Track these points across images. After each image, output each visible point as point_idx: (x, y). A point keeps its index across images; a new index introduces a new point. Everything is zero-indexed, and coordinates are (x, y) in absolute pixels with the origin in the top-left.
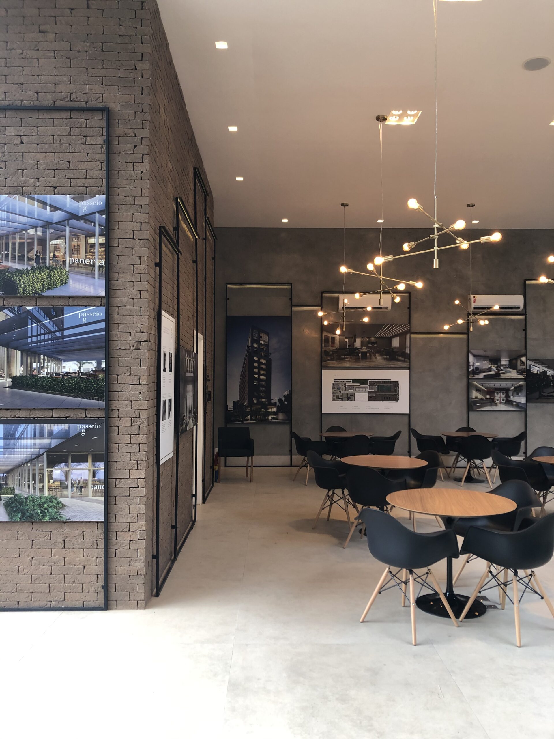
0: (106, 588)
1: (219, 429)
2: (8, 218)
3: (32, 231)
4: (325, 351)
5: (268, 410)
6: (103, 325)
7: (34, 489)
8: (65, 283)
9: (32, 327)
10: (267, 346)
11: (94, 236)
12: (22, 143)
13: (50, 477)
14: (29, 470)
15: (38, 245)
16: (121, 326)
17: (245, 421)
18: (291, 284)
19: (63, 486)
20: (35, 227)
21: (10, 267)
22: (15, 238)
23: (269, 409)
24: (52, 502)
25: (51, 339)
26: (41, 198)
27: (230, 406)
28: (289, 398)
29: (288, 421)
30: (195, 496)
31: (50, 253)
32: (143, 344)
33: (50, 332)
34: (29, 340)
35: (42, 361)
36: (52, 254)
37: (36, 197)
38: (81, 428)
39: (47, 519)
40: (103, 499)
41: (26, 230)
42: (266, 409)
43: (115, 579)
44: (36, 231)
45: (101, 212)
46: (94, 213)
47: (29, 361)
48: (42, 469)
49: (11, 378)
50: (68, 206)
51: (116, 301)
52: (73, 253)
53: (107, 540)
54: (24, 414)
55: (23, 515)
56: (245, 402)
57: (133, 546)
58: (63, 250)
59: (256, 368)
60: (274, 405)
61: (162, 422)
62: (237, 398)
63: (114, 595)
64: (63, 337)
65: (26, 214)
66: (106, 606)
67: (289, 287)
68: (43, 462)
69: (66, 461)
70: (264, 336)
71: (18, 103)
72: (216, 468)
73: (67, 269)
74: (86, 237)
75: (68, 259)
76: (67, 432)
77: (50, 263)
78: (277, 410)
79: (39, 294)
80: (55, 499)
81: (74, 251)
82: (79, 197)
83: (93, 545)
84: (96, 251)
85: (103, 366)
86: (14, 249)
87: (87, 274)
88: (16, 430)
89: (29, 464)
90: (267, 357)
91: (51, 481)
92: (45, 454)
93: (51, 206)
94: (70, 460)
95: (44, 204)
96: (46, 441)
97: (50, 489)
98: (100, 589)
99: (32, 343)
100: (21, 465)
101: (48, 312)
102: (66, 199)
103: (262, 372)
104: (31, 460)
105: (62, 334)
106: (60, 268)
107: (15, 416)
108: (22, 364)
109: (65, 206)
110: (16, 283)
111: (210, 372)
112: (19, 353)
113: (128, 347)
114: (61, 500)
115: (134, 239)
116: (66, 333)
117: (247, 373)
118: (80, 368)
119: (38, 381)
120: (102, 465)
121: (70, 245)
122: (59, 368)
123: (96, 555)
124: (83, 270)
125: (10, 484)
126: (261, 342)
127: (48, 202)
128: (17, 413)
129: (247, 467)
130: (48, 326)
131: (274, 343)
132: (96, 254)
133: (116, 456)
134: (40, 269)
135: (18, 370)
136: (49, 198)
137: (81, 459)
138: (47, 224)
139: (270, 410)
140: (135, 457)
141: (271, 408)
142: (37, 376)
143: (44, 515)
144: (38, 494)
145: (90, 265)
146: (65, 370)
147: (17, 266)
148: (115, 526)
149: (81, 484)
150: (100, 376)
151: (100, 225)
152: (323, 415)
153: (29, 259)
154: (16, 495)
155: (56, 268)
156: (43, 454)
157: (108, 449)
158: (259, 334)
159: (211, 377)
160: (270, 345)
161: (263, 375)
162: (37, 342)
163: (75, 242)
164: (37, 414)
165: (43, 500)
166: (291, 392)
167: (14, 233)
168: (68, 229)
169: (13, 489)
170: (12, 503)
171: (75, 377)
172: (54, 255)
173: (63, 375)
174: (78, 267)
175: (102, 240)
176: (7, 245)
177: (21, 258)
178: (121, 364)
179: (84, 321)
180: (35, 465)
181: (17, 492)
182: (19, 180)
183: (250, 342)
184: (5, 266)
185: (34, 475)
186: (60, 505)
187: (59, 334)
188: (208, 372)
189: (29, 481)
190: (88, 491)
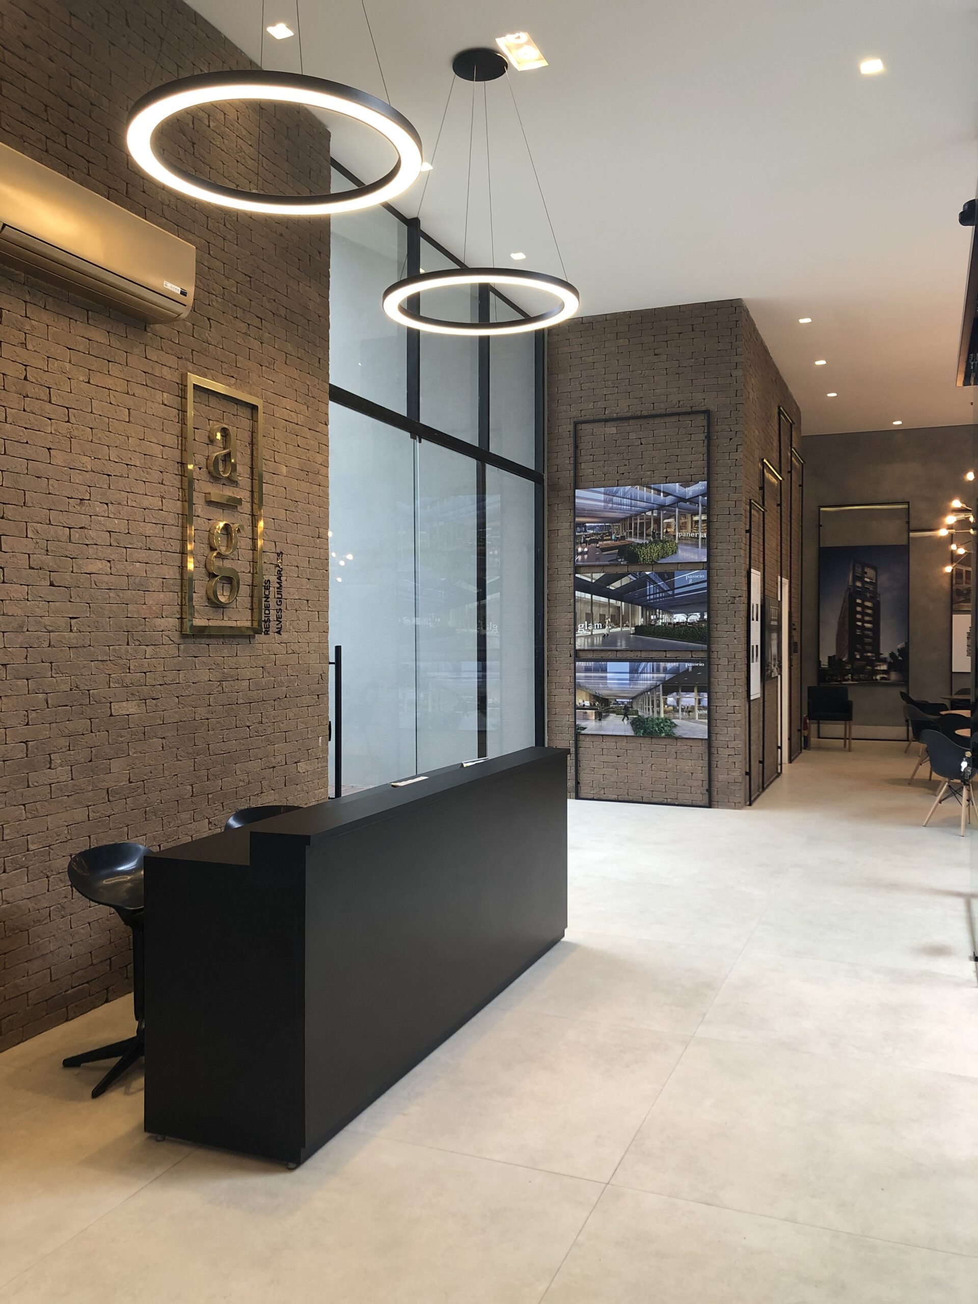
0: (709, 791)
1: (809, 688)
2: (631, 503)
3: (649, 513)
4: (957, 590)
5: (876, 668)
6: (705, 585)
7: (653, 712)
8: (676, 553)
9: (650, 588)
10: (874, 584)
11: (698, 514)
12: (641, 444)
13: (665, 703)
14: (649, 697)
15: (654, 524)
16: (719, 585)
17: (844, 681)
18: (908, 502)
19: (675, 710)
20: (652, 510)
21: (633, 542)
22: (637, 519)
23: (876, 666)
24: (666, 722)
25: (664, 597)
26: (656, 486)
27: (824, 662)
28: (904, 652)
29: (905, 681)
30: (781, 748)
31: (663, 530)
32: (737, 599)
33: (665, 591)
34: (648, 598)
35: (658, 614)
36: (665, 530)
37: (652, 486)
38: (689, 665)
39: (663, 735)
40: (706, 721)
41: (645, 513)
42: (873, 666)
43: (716, 785)
44: (652, 513)
45: (703, 495)
46: (698, 496)
47: (648, 614)
48: (658, 696)
49: (635, 627)
50: (677, 492)
51: (714, 565)
52: (681, 529)
53: (710, 754)
54: (644, 655)
55: (645, 732)
56: (844, 657)
57: (731, 760)
58: (673, 527)
59: (859, 613)
60: (884, 661)
61: (752, 664)
62: (833, 652)
63: (716, 797)
64: (674, 595)
65: (645, 500)
66: (710, 806)
67: (905, 506)
68: (659, 691)
69: (677, 691)
70: (870, 572)
71: (639, 413)
72: (805, 733)
73: (677, 541)
74: (692, 516)
75: (677, 534)
76: (678, 668)
77: (663, 538)
78: (889, 668)
79: (655, 562)
80: (669, 720)
81: (682, 527)
82: (686, 484)
83: (699, 757)
84: (699, 526)
85: (706, 617)
86: (636, 528)
87: (692, 545)
88: (639, 666)
89: (649, 693)
90: (874, 598)
91: (666, 706)
92: (661, 686)
93: (664, 492)
94: (680, 691)
95: (658, 491)
96: (662, 675)
97: (665, 712)
98: (705, 792)
99: (650, 600)
100: (643, 693)
101: (661, 576)
102: (676, 486)
103: (867, 618)
104: (650, 690)
105: (673, 592)
106: (671, 541)
107: (637, 656)
108: (642, 616)
109: (675, 491)
110: (637, 554)
111: (796, 620)
112: (640, 607)
113: (725, 602)
114: (674, 721)
115: (729, 514)
116: (676, 591)
117: (847, 619)
118: (687, 619)
119: (655, 629)
120: (706, 695)
121: (679, 523)
122: (671, 619)
123: (701, 765)
124: (689, 542)
125: (635, 708)
126: (866, 579)
127: (662, 490)
128: (639, 654)
129: (845, 739)
130: (662, 586)
131: (884, 580)
132: (700, 529)
133: (715, 688)
134: (656, 542)
135: (640, 621)
136: (662, 486)
137: (689, 690)
138: (661, 507)
139: (878, 668)
140: (732, 689)
141: (880, 665)
142: (654, 625)
143: (661, 732)
144: (656, 715)
145: (695, 538)
146: (676, 621)
147: (638, 541)
148: (715, 744)
149: (689, 709)
150: (703, 625)
151: (702, 506)
152: (953, 675)
153: (648, 535)
154: (639, 716)
155: (668, 541)
156: (659, 685)
157: (709, 682)
158: (863, 569)
159: (797, 625)
160: (878, 583)
161: (868, 622)
162: (654, 599)
163: (683, 520)
164: (654, 655)
165: (660, 721)
166: (907, 644)
167: (636, 515)
168: (677, 510)
169: (637, 712)
170: (637, 722)
171: (684, 626)
172: (667, 531)
173: (674, 624)
174: (685, 539)
175: (704, 517)
176: (631, 525)
177: (641, 535)
178: (719, 615)
179: (690, 582)
180: (653, 694)
181: (640, 714)
182: (638, 473)
183: (851, 579)
184: (629, 541)
185: (653, 701)
186: (673, 725)
187: (670, 593)
188: (794, 620)
189: (649, 705)
190: (695, 714)
